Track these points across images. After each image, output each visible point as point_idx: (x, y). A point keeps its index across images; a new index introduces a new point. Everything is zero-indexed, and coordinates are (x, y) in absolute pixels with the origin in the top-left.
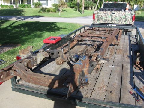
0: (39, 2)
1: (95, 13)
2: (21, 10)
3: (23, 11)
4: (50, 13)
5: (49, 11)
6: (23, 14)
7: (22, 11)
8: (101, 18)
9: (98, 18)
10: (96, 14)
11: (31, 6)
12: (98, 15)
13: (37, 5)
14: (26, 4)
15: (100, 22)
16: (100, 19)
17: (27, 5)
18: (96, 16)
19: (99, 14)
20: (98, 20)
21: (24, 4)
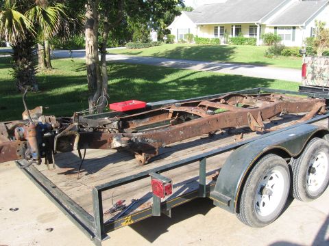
0: (276, 32)
1: (306, 62)
2: (231, 49)
3: (233, 52)
4: (291, 57)
5: (290, 55)
6: (231, 57)
7: (230, 51)
8: (319, 73)
9: (313, 73)
10: (309, 65)
11: (255, 40)
12: (313, 68)
13: (271, 40)
14: (247, 36)
15: (317, 84)
16: (317, 76)
17: (246, 39)
18: (309, 69)
19: (315, 65)
20: (313, 79)
21: (241, 37)
